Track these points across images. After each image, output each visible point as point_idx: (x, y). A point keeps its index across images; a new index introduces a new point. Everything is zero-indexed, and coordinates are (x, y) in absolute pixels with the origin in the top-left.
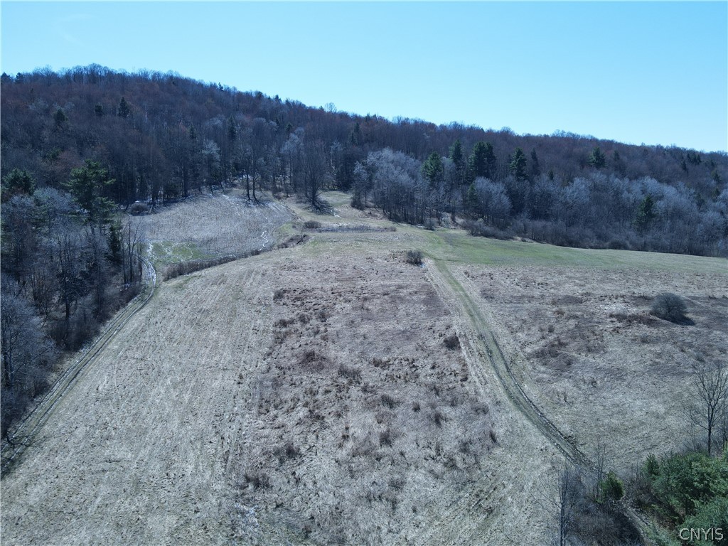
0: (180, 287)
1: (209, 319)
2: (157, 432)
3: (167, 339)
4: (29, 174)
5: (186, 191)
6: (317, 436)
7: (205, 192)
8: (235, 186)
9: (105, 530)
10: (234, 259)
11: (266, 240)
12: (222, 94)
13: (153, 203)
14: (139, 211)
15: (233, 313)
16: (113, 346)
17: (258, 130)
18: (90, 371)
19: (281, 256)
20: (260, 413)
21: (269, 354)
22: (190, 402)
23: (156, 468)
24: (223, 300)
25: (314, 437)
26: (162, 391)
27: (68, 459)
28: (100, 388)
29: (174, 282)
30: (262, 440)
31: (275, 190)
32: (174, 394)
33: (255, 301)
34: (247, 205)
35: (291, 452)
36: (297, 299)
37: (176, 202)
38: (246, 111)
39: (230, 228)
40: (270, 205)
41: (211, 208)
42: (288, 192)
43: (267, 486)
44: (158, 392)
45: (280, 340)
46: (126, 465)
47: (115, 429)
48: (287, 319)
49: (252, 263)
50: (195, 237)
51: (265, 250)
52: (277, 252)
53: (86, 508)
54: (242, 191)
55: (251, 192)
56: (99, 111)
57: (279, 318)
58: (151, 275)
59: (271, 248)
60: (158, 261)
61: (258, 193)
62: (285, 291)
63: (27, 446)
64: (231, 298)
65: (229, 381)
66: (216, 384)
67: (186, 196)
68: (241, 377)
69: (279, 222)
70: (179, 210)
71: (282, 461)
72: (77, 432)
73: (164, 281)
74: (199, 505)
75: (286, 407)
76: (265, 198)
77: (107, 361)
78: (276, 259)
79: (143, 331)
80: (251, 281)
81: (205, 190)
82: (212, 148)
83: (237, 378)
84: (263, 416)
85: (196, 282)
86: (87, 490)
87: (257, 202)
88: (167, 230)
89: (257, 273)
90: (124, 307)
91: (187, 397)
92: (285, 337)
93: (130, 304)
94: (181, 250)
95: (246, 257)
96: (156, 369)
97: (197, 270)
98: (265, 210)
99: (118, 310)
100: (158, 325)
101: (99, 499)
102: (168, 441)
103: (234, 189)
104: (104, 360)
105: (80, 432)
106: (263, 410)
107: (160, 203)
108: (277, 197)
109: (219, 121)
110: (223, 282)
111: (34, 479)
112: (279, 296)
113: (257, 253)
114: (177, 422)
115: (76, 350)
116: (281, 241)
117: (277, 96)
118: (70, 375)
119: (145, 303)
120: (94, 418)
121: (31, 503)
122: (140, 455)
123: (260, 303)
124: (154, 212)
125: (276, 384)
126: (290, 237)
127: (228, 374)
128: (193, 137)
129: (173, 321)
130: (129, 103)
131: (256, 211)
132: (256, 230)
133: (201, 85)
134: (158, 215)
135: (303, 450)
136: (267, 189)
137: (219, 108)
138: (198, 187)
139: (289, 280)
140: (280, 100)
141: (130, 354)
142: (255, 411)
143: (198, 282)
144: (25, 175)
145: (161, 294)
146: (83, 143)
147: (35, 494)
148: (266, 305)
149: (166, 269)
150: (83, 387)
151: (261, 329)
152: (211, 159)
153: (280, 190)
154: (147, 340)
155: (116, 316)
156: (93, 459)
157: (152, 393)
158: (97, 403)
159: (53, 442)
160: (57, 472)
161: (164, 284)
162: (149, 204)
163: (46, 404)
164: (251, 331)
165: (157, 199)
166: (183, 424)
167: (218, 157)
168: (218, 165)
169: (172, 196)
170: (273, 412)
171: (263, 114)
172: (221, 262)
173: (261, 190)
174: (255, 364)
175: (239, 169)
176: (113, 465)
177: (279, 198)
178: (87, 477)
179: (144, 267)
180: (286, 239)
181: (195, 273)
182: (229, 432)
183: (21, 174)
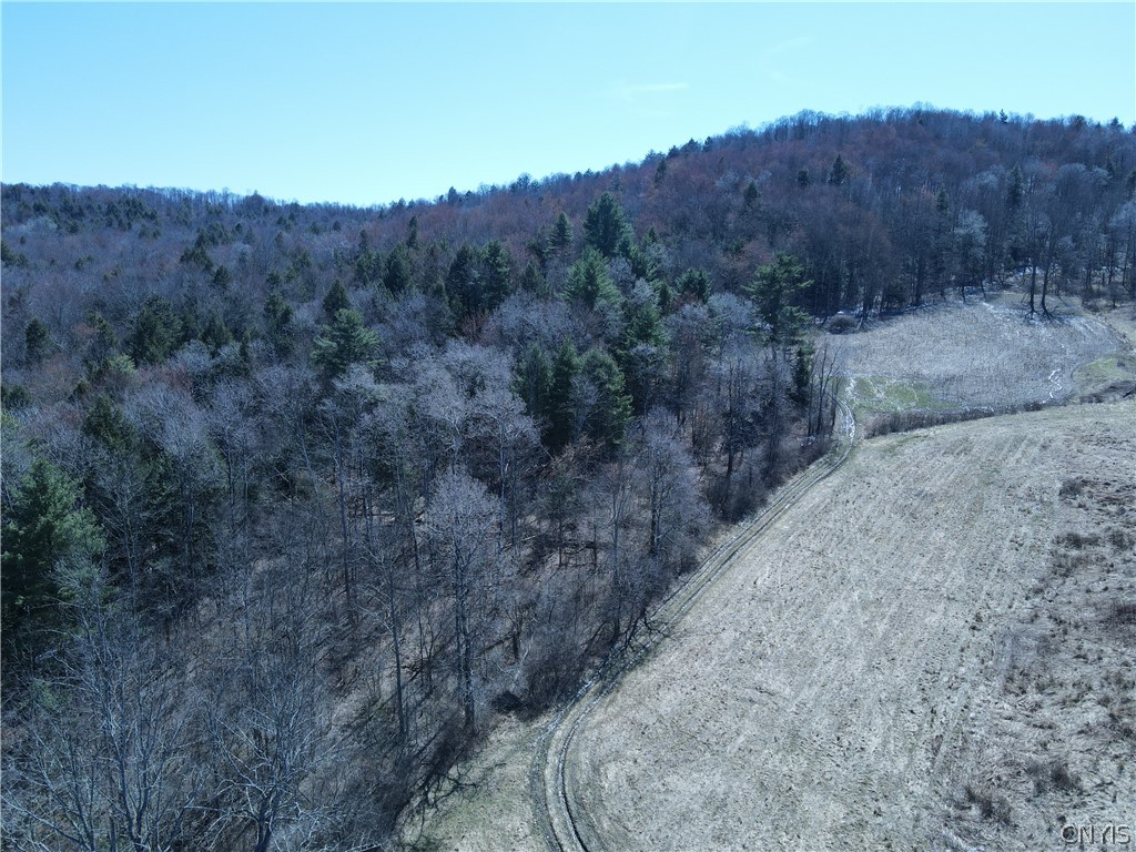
0: (891, 450)
1: (932, 510)
2: (831, 668)
3: (860, 530)
4: (706, 274)
5: (918, 296)
6: (1121, 768)
7: (951, 298)
8: (1007, 287)
9: (745, 786)
10: (990, 415)
11: (1057, 385)
12: (1004, 128)
13: (864, 316)
14: (842, 328)
15: (977, 507)
16: (783, 525)
17: (1068, 187)
18: (749, 554)
19: (1086, 418)
20: (1007, 691)
21: (1038, 591)
22: (886, 637)
23: (822, 723)
24: (961, 480)
25: (1114, 766)
26: (845, 609)
27: (709, 668)
28: (759, 583)
29: (882, 442)
30: (1006, 739)
31: (1089, 296)
32: (863, 618)
33: (1021, 492)
34: (1028, 321)
35: (1062, 779)
36: (1112, 501)
37: (901, 314)
38: (1048, 154)
39: (988, 360)
40: (1073, 321)
41: (958, 324)
42: (1115, 298)
43: (1007, 821)
44: (838, 608)
45: (1063, 570)
46: (781, 704)
47: (772, 645)
48: (1083, 534)
49: (1025, 425)
50: (925, 372)
51: (1052, 404)
52: (1078, 410)
53: (725, 745)
54: (1021, 297)
55: (1038, 299)
56: (803, 180)
57: (1068, 529)
58: (847, 427)
59: (1066, 400)
60: (861, 406)
61: (1051, 300)
62: (1085, 483)
63: (666, 636)
64: (976, 480)
65: (958, 622)
66: (932, 620)
67: (918, 303)
68: (978, 618)
69: (1091, 355)
70: (904, 327)
71: (1040, 789)
72: (724, 636)
73: (867, 438)
74: (883, 806)
75: (1061, 694)
76: (1065, 309)
77: (773, 546)
78: (1073, 423)
79: (827, 511)
80: (1018, 455)
81: (951, 295)
82: (974, 224)
83: (971, 619)
84: (1011, 697)
85: (917, 446)
86: (727, 718)
87: (1048, 315)
88: (880, 358)
89: (1032, 443)
90: (804, 469)
91: (881, 627)
92: (1075, 566)
93: (812, 467)
94: (900, 392)
95: (1014, 411)
96: (839, 574)
97: (922, 426)
98: (1063, 330)
99: (795, 474)
100: (850, 506)
101: (741, 739)
102: (845, 689)
103: (1006, 292)
104: (769, 542)
105: (728, 636)
106: (1013, 687)
107: (874, 316)
108: (1090, 308)
109: (991, 177)
110: (966, 451)
111: (667, 682)
112: (1071, 490)
113: (1037, 407)
114: (861, 663)
115: (735, 521)
116: (1090, 390)
117: (1115, 121)
118: (724, 554)
119: (835, 468)
120: (746, 622)
121: (662, 712)
122: (802, 696)
123: (1030, 497)
124: (864, 329)
125: (1046, 647)
126: (1110, 382)
127: (954, 608)
128: (941, 208)
129: (874, 503)
130: (847, 162)
131: (1044, 331)
132: (1039, 365)
133: (967, 119)
134: (869, 333)
135: (1087, 783)
136: (1071, 292)
137: (995, 154)
138: (940, 289)
139: (1094, 461)
140: (1121, 126)
141: (803, 541)
142: (997, 683)
143: (921, 445)
144: (701, 275)
145: (860, 459)
146: (776, 227)
147: (668, 701)
148: (1042, 501)
149: (871, 420)
150: (738, 575)
151: (1028, 543)
152: (969, 242)
153: (1099, 295)
154: (831, 526)
155: (791, 482)
156: (739, 679)
157: (829, 608)
158: (753, 603)
159: (694, 640)
160: (696, 682)
161: (866, 443)
162: (858, 316)
163: (691, 587)
164: (1007, 543)
165: (870, 308)
166: (871, 668)
167: (982, 238)
168: (980, 253)
169: (895, 304)
170: (1033, 696)
171: (1084, 157)
172: (965, 417)
173: (1058, 295)
174: (1009, 603)
175: (1018, 257)
176: (765, 697)
177: (1095, 310)
178: (730, 702)
179: (839, 414)
180: (1101, 387)
181: (918, 432)
182: (949, 706)
183: (697, 274)
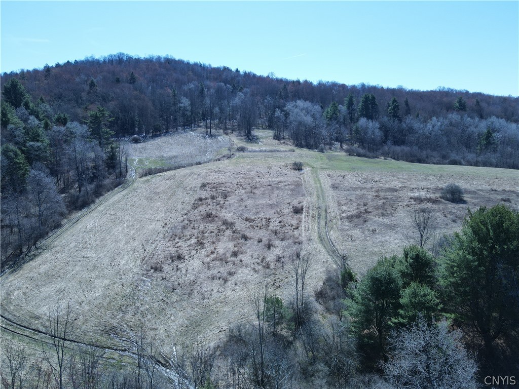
0: (147, 181)
1: (158, 197)
2: (112, 246)
3: (131, 206)
4: (67, 116)
5: (167, 130)
6: (197, 252)
7: (179, 131)
8: (200, 127)
9: (73, 283)
10: (184, 167)
11: (209, 156)
12: (199, 68)
13: (145, 137)
14: (136, 141)
15: (174, 194)
16: (101, 208)
17: (219, 91)
18: (84, 219)
19: (213, 166)
20: (169, 240)
21: (186, 214)
22: (134, 234)
23: (106, 261)
24: (169, 187)
25: (195, 252)
26: (120, 229)
27: (63, 255)
28: (88, 227)
29: (145, 178)
30: (166, 252)
31: (225, 129)
32: (126, 230)
33: (188, 189)
34: (204, 138)
35: (180, 257)
36: (214, 187)
37: (160, 136)
38: (215, 79)
39: (187, 150)
40: (219, 138)
41: (181, 139)
42: (233, 130)
43: (161, 271)
44: (118, 230)
45: (195, 207)
46: (91, 259)
47: (90, 244)
48: (203, 197)
49: (195, 169)
50: (165, 155)
51: (205, 162)
52: (212, 163)
53: (67, 275)
54: (203, 130)
55: (209, 130)
56: (118, 81)
57: (200, 196)
58: (132, 175)
59: (210, 161)
60: (139, 167)
61: (213, 131)
62: (208, 183)
63: (44, 250)
64: (175, 187)
65: (158, 226)
66: (151, 227)
67: (167, 132)
68: (166, 224)
69: (221, 147)
70: (159, 141)
71: (173, 261)
72: (71, 245)
73: (139, 178)
74: (123, 277)
75: (185, 238)
76: (218, 134)
77: (95, 215)
78: (210, 167)
79: (119, 202)
80: (190, 178)
81: (180, 129)
82: (185, 102)
83: (163, 225)
84: (171, 242)
85: (156, 179)
86: (70, 268)
87: (211, 136)
88: (149, 151)
89: (195, 174)
90: (112, 190)
91: (132, 232)
92: (199, 206)
93: (116, 189)
94: (155, 162)
95: (192, 165)
96: (120, 219)
97: (160, 172)
98: (215, 140)
99: (108, 192)
100: (129, 199)
101: (74, 272)
102: (116, 251)
103: (199, 129)
104: (93, 214)
105: (74, 244)
106: (172, 239)
107: (150, 137)
108: (225, 133)
109: (193, 86)
110: (173, 178)
111: (44, 262)
112: (203, 186)
113: (200, 163)
114: (124, 242)
115: (80, 210)
116: (217, 157)
117: (237, 69)
118: (74, 221)
119: (125, 188)
120: (81, 239)
121: (41, 272)
122: (100, 255)
123: (191, 189)
124: (144, 141)
125: (184, 228)
126: (223, 155)
127: (160, 223)
128: (174, 96)
129: (137, 197)
130: (136, 75)
131: (209, 141)
132: (204, 151)
133: (188, 63)
134: (146, 143)
135: (186, 257)
136: (220, 128)
137: (195, 78)
138: (175, 127)
139: (213, 178)
140: (239, 72)
141: (109, 212)
142: (167, 240)
143: (158, 178)
144: (64, 116)
145: (135, 185)
146: (105, 99)
147: (43, 269)
148: (194, 190)
149: (140, 171)
150: (79, 226)
151: (187, 202)
152: (185, 109)
153: (229, 129)
154: (120, 206)
155: (106, 194)
156: (75, 256)
157: (114, 230)
158: (84, 233)
159: (58, 249)
160: (56, 260)
161: (138, 179)
162: (143, 137)
163: (59, 233)
164: (180, 203)
165: (148, 134)
166: (126, 243)
167: (189, 108)
168: (189, 113)
169: (157, 132)
170: (177, 240)
171: (226, 82)
172: (175, 168)
173: (216, 129)
174: (176, 219)
175: (204, 117)
176: (85, 259)
177: (227, 134)
178: (71, 263)
179: (130, 171)
180: (221, 156)
181: (158, 174)
182: (150, 248)
183: (62, 116)
